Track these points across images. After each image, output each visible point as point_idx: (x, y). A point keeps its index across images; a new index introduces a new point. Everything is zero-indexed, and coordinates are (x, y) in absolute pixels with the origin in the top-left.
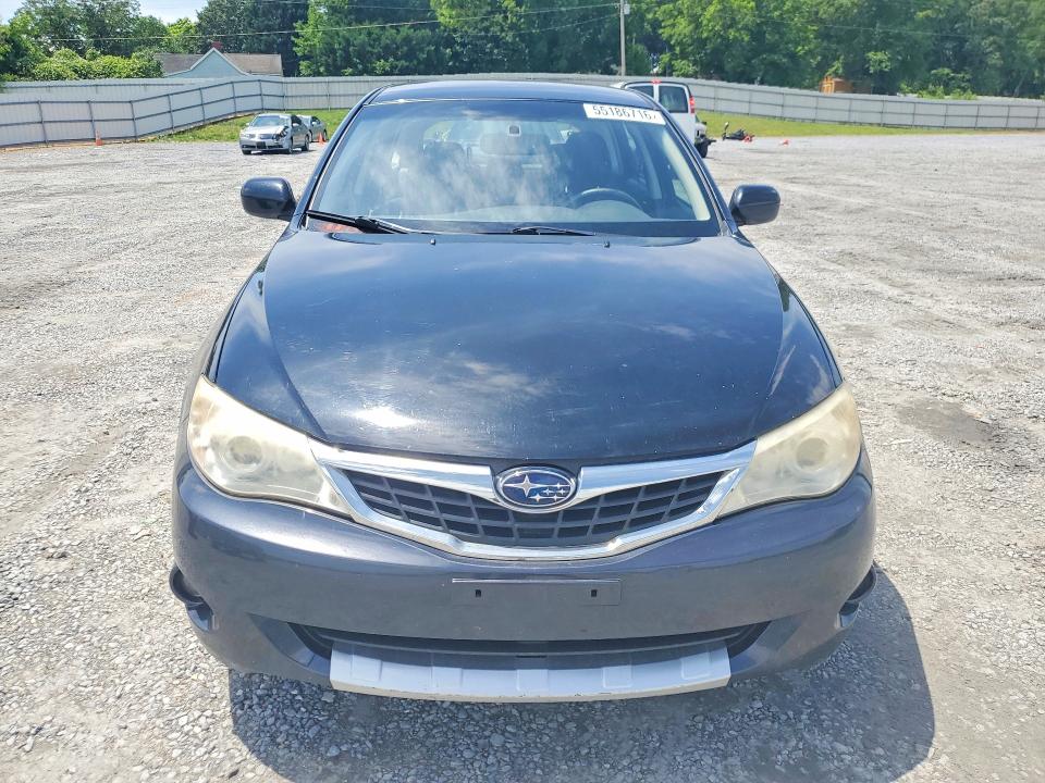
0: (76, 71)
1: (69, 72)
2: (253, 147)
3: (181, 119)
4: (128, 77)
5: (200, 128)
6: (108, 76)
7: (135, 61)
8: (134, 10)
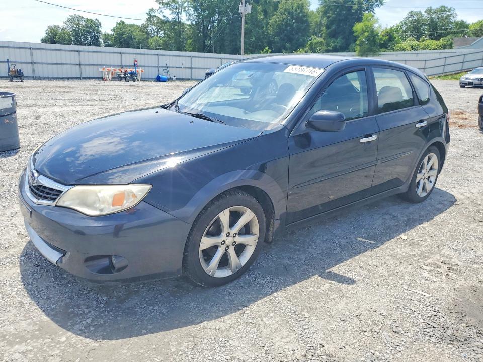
0: (412, 47)
1: (409, 48)
2: (466, 84)
3: (448, 69)
4: (434, 49)
5: (456, 74)
6: (425, 49)
7: (442, 42)
8: (454, 17)
